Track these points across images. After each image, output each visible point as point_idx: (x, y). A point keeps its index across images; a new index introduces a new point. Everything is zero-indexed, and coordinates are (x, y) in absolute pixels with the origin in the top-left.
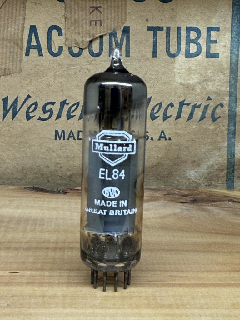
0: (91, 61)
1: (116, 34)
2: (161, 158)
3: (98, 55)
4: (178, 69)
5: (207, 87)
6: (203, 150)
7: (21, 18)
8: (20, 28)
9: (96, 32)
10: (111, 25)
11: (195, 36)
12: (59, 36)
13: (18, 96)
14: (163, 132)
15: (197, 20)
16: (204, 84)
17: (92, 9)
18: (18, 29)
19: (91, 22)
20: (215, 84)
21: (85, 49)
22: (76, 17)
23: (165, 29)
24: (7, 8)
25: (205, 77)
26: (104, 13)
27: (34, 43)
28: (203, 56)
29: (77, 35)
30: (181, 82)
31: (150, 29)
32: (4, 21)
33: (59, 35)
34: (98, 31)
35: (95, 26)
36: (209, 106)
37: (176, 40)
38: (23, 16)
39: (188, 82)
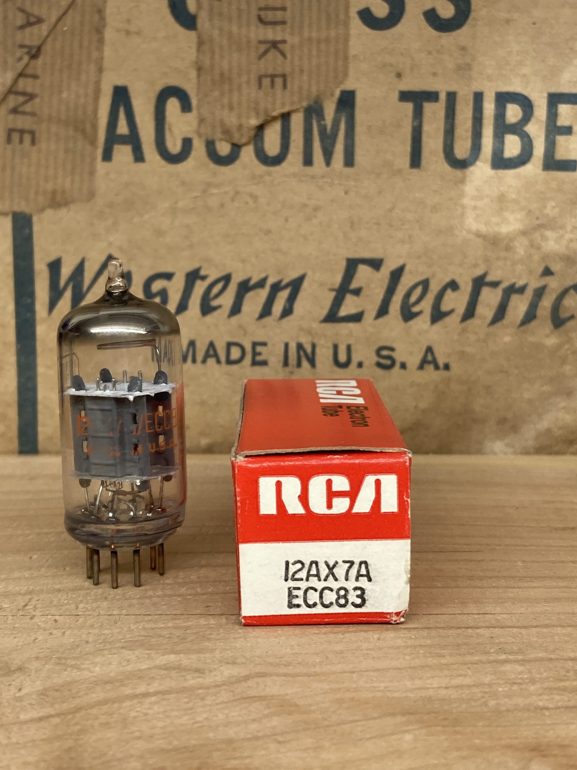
0: (261, 176)
1: (322, 109)
2: (423, 411)
3: (278, 160)
4: (472, 199)
5: (543, 244)
6: (527, 395)
7: (93, 68)
8: (91, 90)
9: (274, 104)
10: (310, 86)
11: (516, 116)
12: (184, 114)
13: (86, 259)
14: (429, 350)
15: (524, 76)
16: (537, 235)
17: (263, 48)
18: (86, 95)
19: (260, 79)
20: (562, 237)
21: (246, 144)
22: (225, 66)
23: (443, 96)
24: (59, 43)
25: (537, 218)
26: (293, 59)
27: (123, 128)
28: (534, 165)
29: (226, 112)
30: (478, 231)
31: (405, 96)
32: (52, 74)
33: (183, 110)
34: (279, 102)
35: (270, 90)
36: (547, 291)
37: (469, 124)
38: (96, 63)
39: (496, 229)
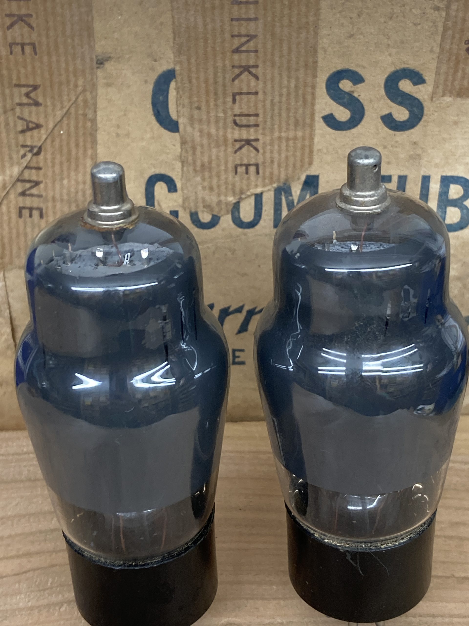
0: (238, 236)
1: (289, 188)
3: (252, 225)
7: (89, 162)
9: (248, 185)
10: (280, 172)
11: (458, 193)
12: (169, 194)
15: (468, 164)
17: (238, 145)
19: (236, 167)
21: (225, 215)
22: (206, 159)
24: (57, 143)
26: (264, 152)
29: (207, 191)
32: (53, 166)
33: (170, 191)
35: (245, 175)
38: (92, 159)
